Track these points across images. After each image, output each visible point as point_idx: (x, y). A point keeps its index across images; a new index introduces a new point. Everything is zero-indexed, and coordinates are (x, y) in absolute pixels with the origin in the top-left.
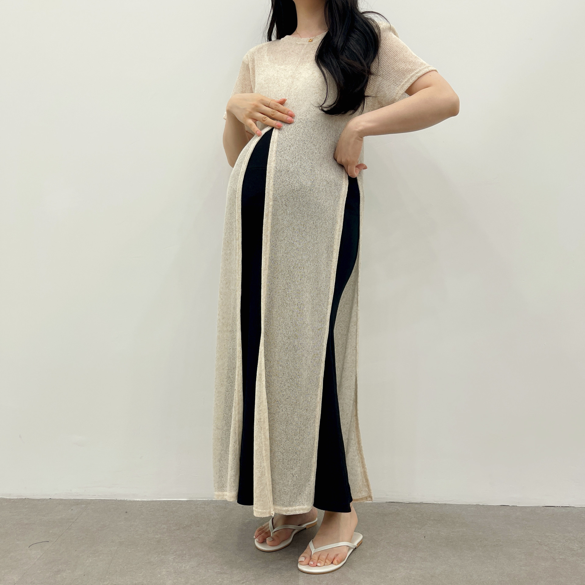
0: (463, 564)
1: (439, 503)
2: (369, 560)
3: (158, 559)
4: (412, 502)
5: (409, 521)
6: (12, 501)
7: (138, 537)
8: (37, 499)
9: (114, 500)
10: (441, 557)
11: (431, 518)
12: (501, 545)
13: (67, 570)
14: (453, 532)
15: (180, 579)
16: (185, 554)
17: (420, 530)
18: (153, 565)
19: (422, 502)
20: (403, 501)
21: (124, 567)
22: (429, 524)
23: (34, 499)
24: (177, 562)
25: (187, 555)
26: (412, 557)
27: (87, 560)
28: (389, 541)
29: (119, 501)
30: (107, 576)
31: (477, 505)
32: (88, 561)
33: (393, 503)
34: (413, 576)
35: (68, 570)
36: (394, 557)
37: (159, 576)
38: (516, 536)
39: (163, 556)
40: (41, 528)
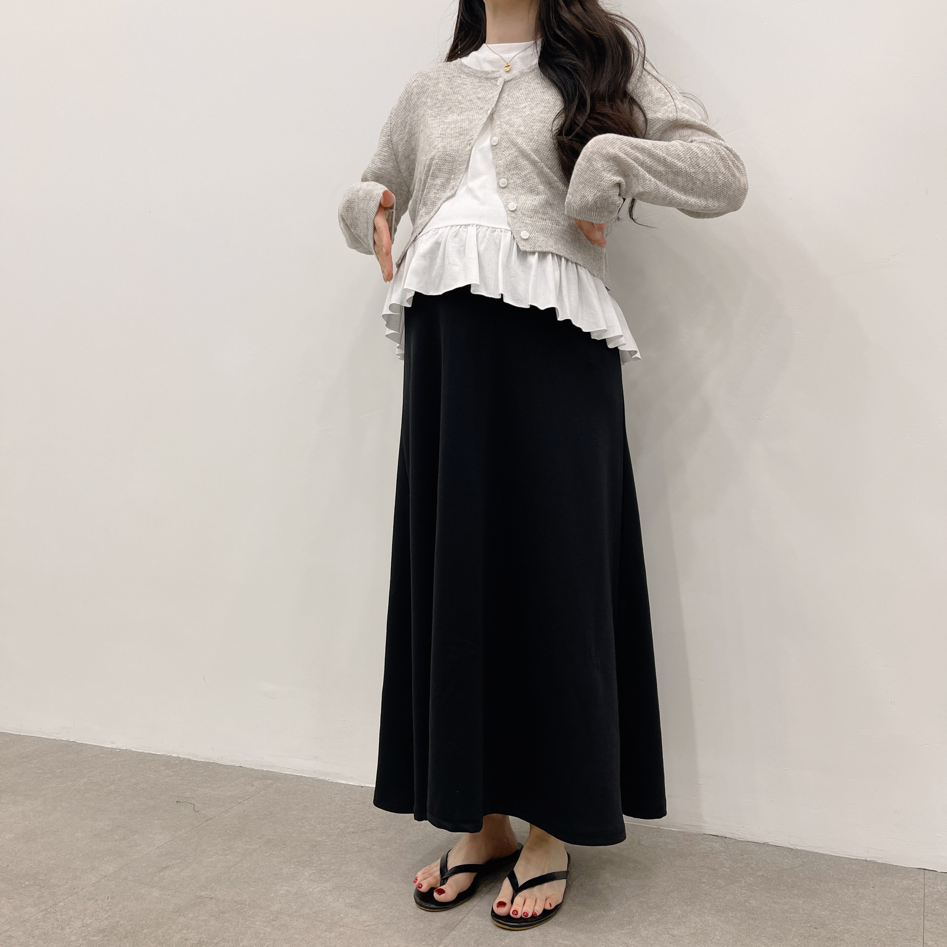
16: (331, 870)
18: (279, 879)
19: (766, 843)
20: (733, 836)
25: (333, 872)
33: (715, 837)
39: (301, 869)
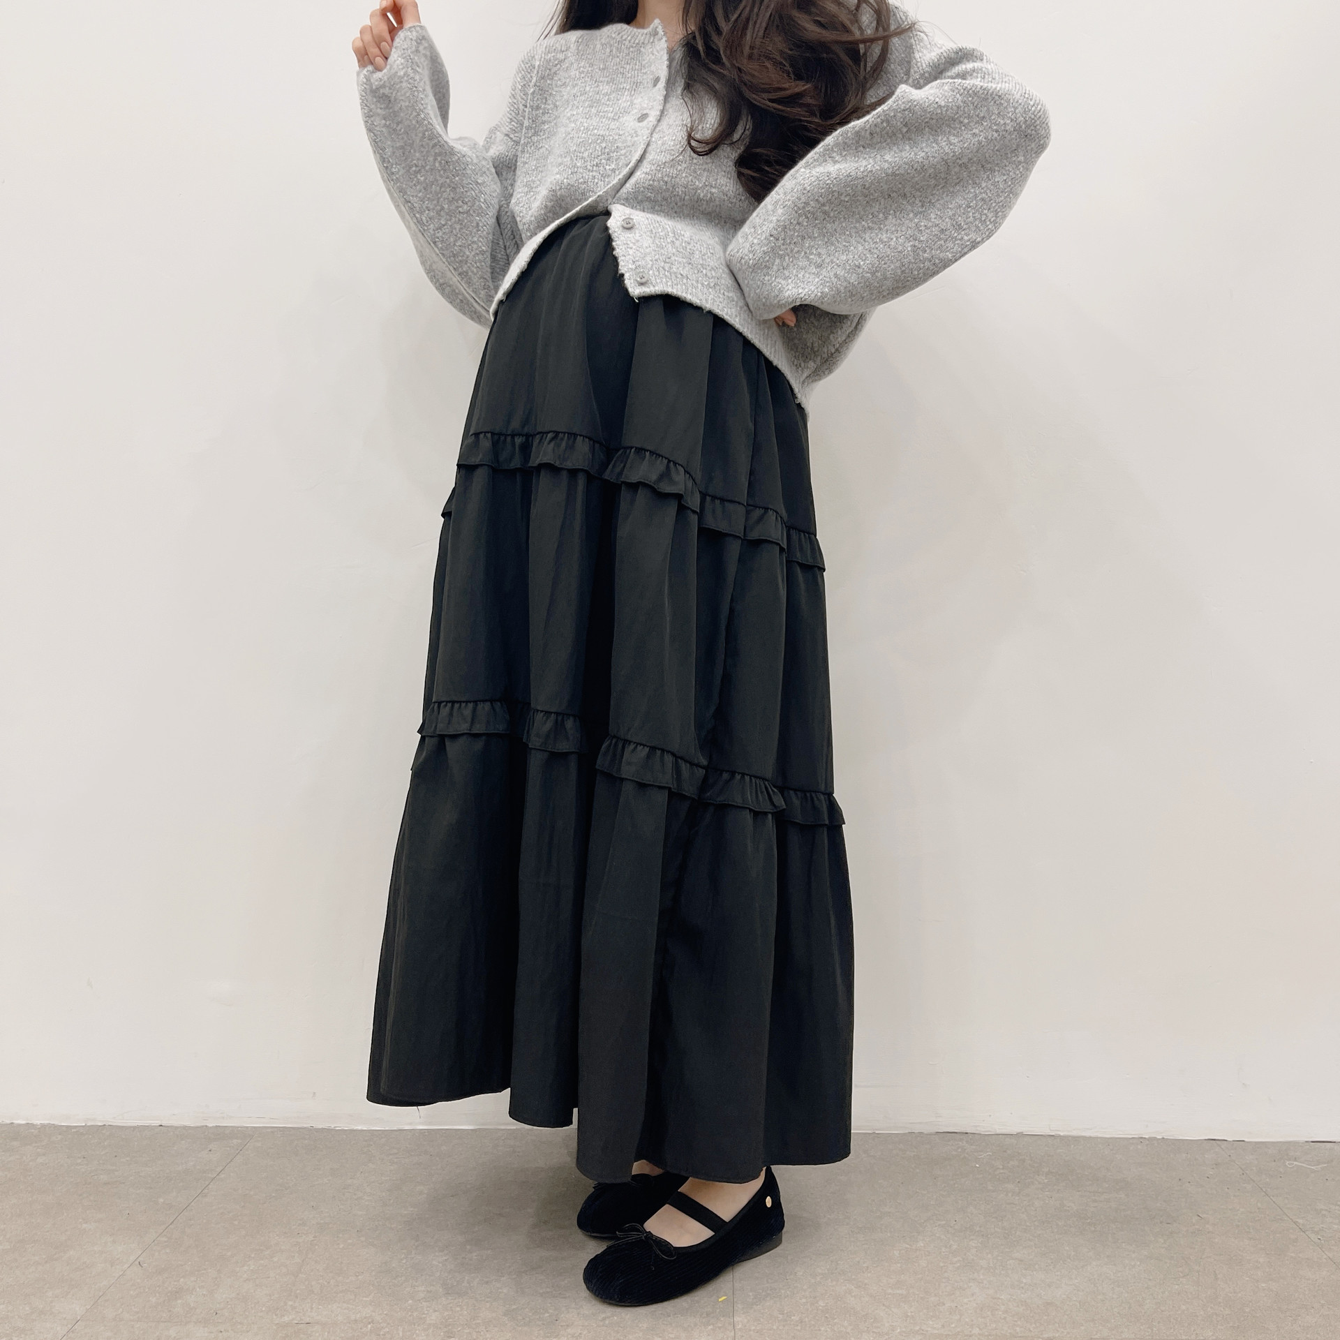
0: (1119, 1275)
1: (1062, 1134)
2: (899, 1265)
3: (408, 1263)
4: (998, 1132)
5: (990, 1176)
6: (73, 1130)
7: (361, 1213)
8: (130, 1127)
9: (305, 1128)
10: (1069, 1260)
11: (1043, 1170)
12: (1208, 1232)
13: (198, 1289)
14: (1095, 1201)
15: (458, 1309)
17: (1017, 1198)
21: (329, 1283)
22: (1040, 1183)
23: (123, 1127)
24: (451, 1270)
26: (999, 1258)
27: (243, 1266)
28: (944, 1222)
29: (318, 1130)
30: (290, 1303)
31: (1151, 1139)
32: (246, 1268)
34: (1004, 1305)
35: (199, 1287)
36: (956, 1259)
37: (410, 1302)
38: (1243, 1210)
40: (138, 1192)
